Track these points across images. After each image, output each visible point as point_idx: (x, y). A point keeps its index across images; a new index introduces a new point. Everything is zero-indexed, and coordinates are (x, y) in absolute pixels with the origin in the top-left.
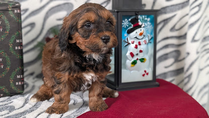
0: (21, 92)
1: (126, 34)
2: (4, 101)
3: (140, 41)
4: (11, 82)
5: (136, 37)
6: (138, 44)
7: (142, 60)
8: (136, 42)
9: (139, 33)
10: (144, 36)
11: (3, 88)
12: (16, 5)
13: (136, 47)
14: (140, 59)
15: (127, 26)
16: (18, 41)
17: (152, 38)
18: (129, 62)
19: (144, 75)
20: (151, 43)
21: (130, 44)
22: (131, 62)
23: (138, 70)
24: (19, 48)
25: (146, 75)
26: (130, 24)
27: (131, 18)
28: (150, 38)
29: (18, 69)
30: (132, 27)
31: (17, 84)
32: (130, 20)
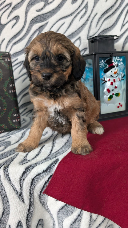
0: (18, 127)
1: (103, 74)
2: (3, 137)
3: (115, 78)
4: (9, 120)
5: (111, 76)
6: (113, 81)
7: (117, 95)
8: (112, 80)
9: (114, 72)
10: (118, 74)
11: (3, 126)
12: (6, 54)
13: (112, 84)
14: (115, 94)
15: (104, 66)
16: (11, 86)
17: (124, 75)
18: (106, 97)
19: (118, 107)
20: (123, 80)
21: (106, 81)
22: (108, 97)
23: (114, 103)
24: (13, 91)
25: (120, 107)
26: (106, 64)
27: (107, 60)
28: (122, 76)
29: (14, 109)
30: (108, 67)
31: (14, 121)
32: (105, 61)
